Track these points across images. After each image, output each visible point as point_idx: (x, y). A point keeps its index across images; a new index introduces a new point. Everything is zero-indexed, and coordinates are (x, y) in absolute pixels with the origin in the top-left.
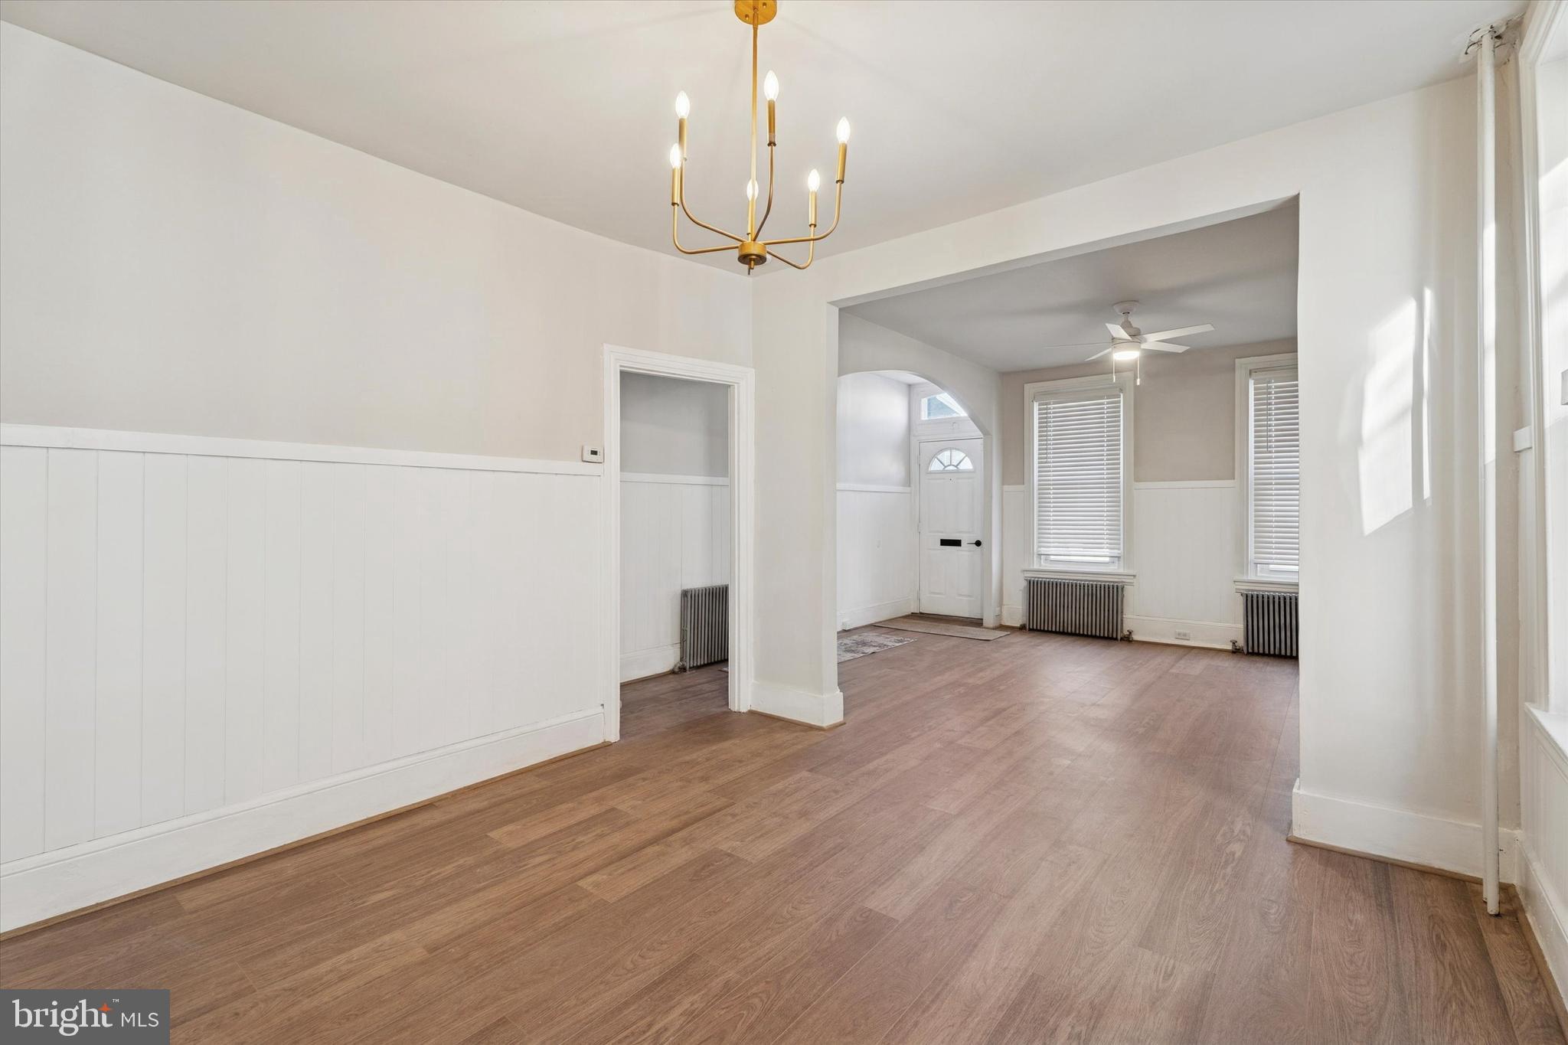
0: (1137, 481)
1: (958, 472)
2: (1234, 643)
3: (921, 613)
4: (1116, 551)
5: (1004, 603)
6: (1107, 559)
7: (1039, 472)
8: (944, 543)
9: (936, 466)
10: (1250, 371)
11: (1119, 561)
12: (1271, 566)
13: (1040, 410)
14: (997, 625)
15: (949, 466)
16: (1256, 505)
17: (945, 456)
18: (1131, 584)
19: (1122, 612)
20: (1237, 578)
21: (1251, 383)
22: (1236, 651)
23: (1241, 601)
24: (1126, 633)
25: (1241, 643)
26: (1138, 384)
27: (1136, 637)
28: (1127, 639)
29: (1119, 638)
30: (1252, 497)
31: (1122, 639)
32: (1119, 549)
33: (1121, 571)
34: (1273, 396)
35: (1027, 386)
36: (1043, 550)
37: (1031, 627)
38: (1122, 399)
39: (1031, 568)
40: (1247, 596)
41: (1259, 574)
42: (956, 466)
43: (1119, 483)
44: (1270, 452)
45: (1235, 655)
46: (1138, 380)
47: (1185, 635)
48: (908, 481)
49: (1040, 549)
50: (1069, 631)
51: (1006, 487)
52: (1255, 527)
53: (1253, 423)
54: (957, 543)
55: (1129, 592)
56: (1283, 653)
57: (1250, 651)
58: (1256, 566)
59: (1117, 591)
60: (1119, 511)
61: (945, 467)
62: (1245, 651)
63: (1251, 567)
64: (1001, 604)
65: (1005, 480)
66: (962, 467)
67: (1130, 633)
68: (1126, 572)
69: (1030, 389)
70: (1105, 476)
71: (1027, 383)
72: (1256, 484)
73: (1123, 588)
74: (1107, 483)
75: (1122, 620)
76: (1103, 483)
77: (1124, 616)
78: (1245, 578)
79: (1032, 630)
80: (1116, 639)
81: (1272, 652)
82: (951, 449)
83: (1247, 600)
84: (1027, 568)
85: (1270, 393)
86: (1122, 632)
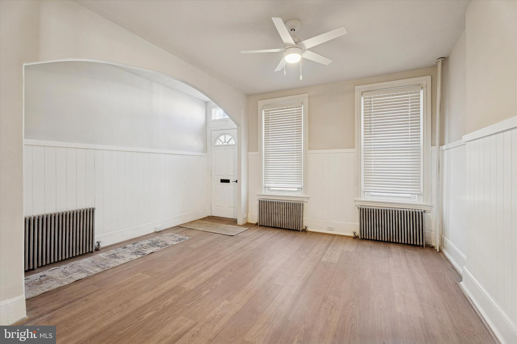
0: (309, 150)
1: (228, 145)
2: (354, 233)
3: (212, 216)
4: (300, 185)
5: (249, 211)
6: (296, 189)
7: (265, 145)
8: (223, 181)
9: (218, 143)
10: (362, 92)
11: (301, 190)
12: (371, 193)
13: (265, 114)
14: (245, 223)
15: (224, 142)
16: (364, 162)
17: (222, 138)
18: (307, 202)
19: (302, 217)
20: (356, 199)
21: (362, 98)
22: (355, 237)
23: (358, 211)
24: (304, 228)
25: (358, 233)
26: (301, 79)
27: (309, 229)
28: (305, 231)
29: (301, 230)
30: (363, 158)
31: (302, 231)
32: (301, 184)
33: (302, 195)
34: (372, 103)
35: (259, 102)
36: (267, 185)
37: (260, 224)
38: (302, 107)
39: (261, 194)
40: (361, 209)
41: (366, 197)
42: (227, 143)
43: (301, 150)
44: (371, 134)
45: (355, 239)
46: (301, 77)
47: (332, 228)
48: (205, 150)
49: (265, 184)
50: (278, 226)
51: (250, 153)
52: (364, 170)
53: (363, 119)
54: (228, 181)
55: (306, 205)
56: (378, 239)
57: (362, 237)
58: (365, 193)
59: (300, 206)
60: (301, 165)
61: (223, 143)
62: (360, 238)
63: (362, 193)
64: (247, 212)
65: (249, 150)
66: (230, 143)
67: (306, 228)
68: (305, 196)
69: (261, 103)
70: (295, 147)
71: (259, 100)
72: (364, 151)
73: (303, 205)
74: (296, 151)
75: (302, 221)
76: (294, 151)
77: (304, 218)
78: (359, 199)
79: (260, 226)
80: (299, 231)
81: (373, 238)
82: (225, 134)
83: (361, 211)
84: (259, 194)
85: (371, 104)
86: (302, 227)
